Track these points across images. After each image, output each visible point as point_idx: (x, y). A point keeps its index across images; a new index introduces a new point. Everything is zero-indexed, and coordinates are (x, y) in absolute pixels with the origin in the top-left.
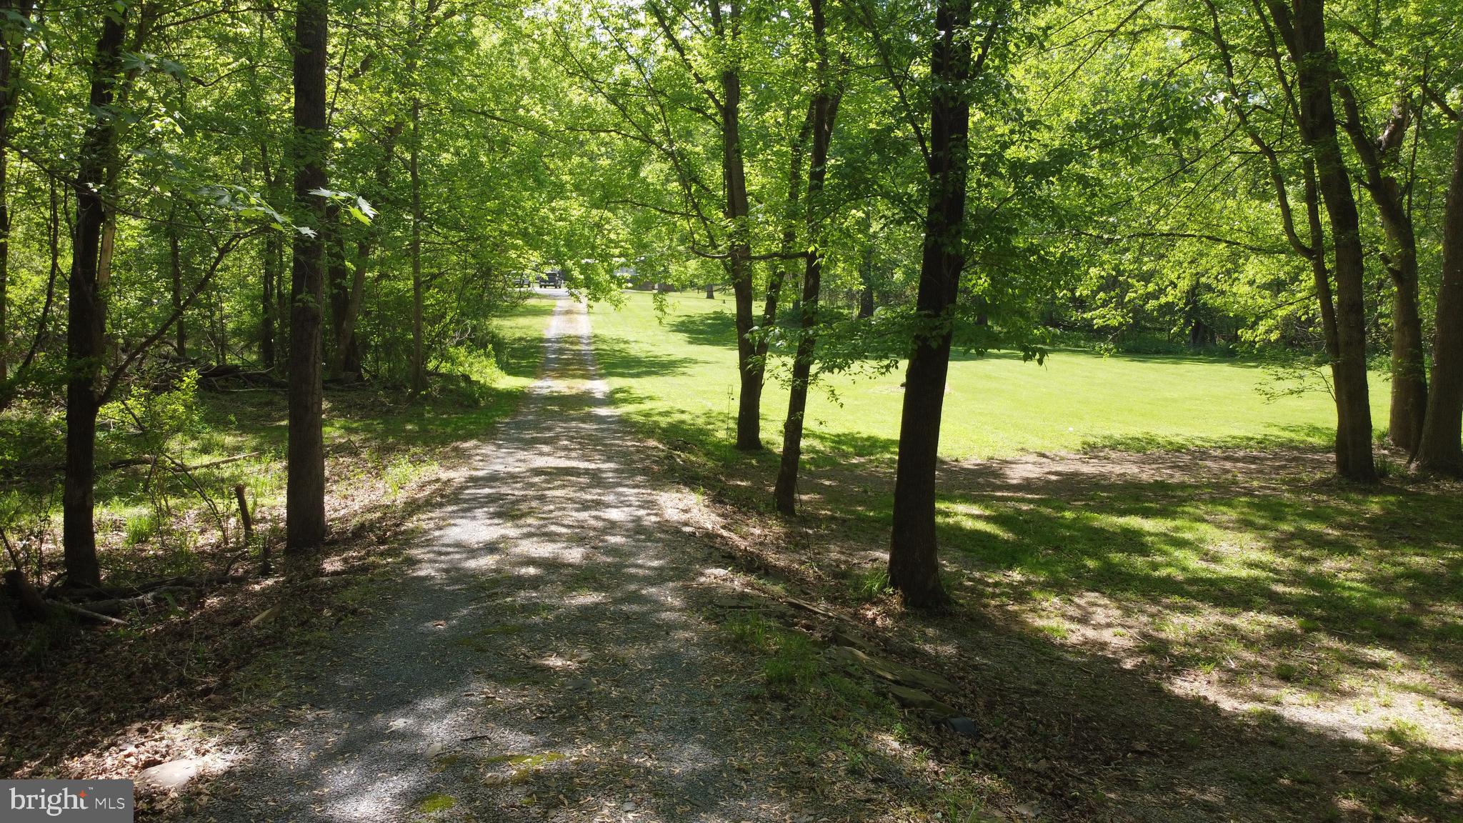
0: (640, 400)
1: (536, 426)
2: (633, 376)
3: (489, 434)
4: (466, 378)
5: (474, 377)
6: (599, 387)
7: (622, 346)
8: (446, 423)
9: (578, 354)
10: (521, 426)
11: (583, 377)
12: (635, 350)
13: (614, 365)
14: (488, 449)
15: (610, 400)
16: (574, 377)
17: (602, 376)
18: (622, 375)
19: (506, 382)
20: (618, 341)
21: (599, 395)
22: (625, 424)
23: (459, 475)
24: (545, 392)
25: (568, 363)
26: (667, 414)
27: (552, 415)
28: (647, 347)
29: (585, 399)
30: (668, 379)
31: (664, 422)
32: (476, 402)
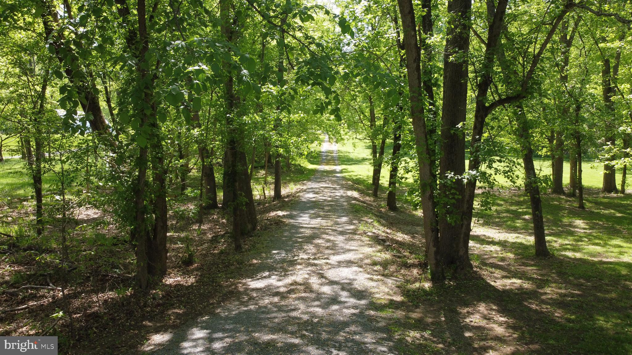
0: (350, 172)
1: (320, 178)
2: (349, 165)
3: (309, 180)
4: (300, 165)
5: (302, 165)
6: (338, 168)
7: (348, 154)
8: (297, 177)
9: (332, 157)
10: (316, 178)
11: (334, 165)
12: (352, 156)
13: (344, 161)
14: (310, 183)
15: (341, 172)
16: (331, 165)
17: (339, 165)
18: (346, 164)
19: (311, 166)
20: (346, 152)
21: (338, 171)
22: (344, 178)
23: (305, 187)
24: (322, 169)
25: (329, 160)
26: (356, 176)
27: (325, 176)
28: (356, 155)
29: (334, 172)
30: (360, 166)
31: (355, 178)
32: (304, 172)
